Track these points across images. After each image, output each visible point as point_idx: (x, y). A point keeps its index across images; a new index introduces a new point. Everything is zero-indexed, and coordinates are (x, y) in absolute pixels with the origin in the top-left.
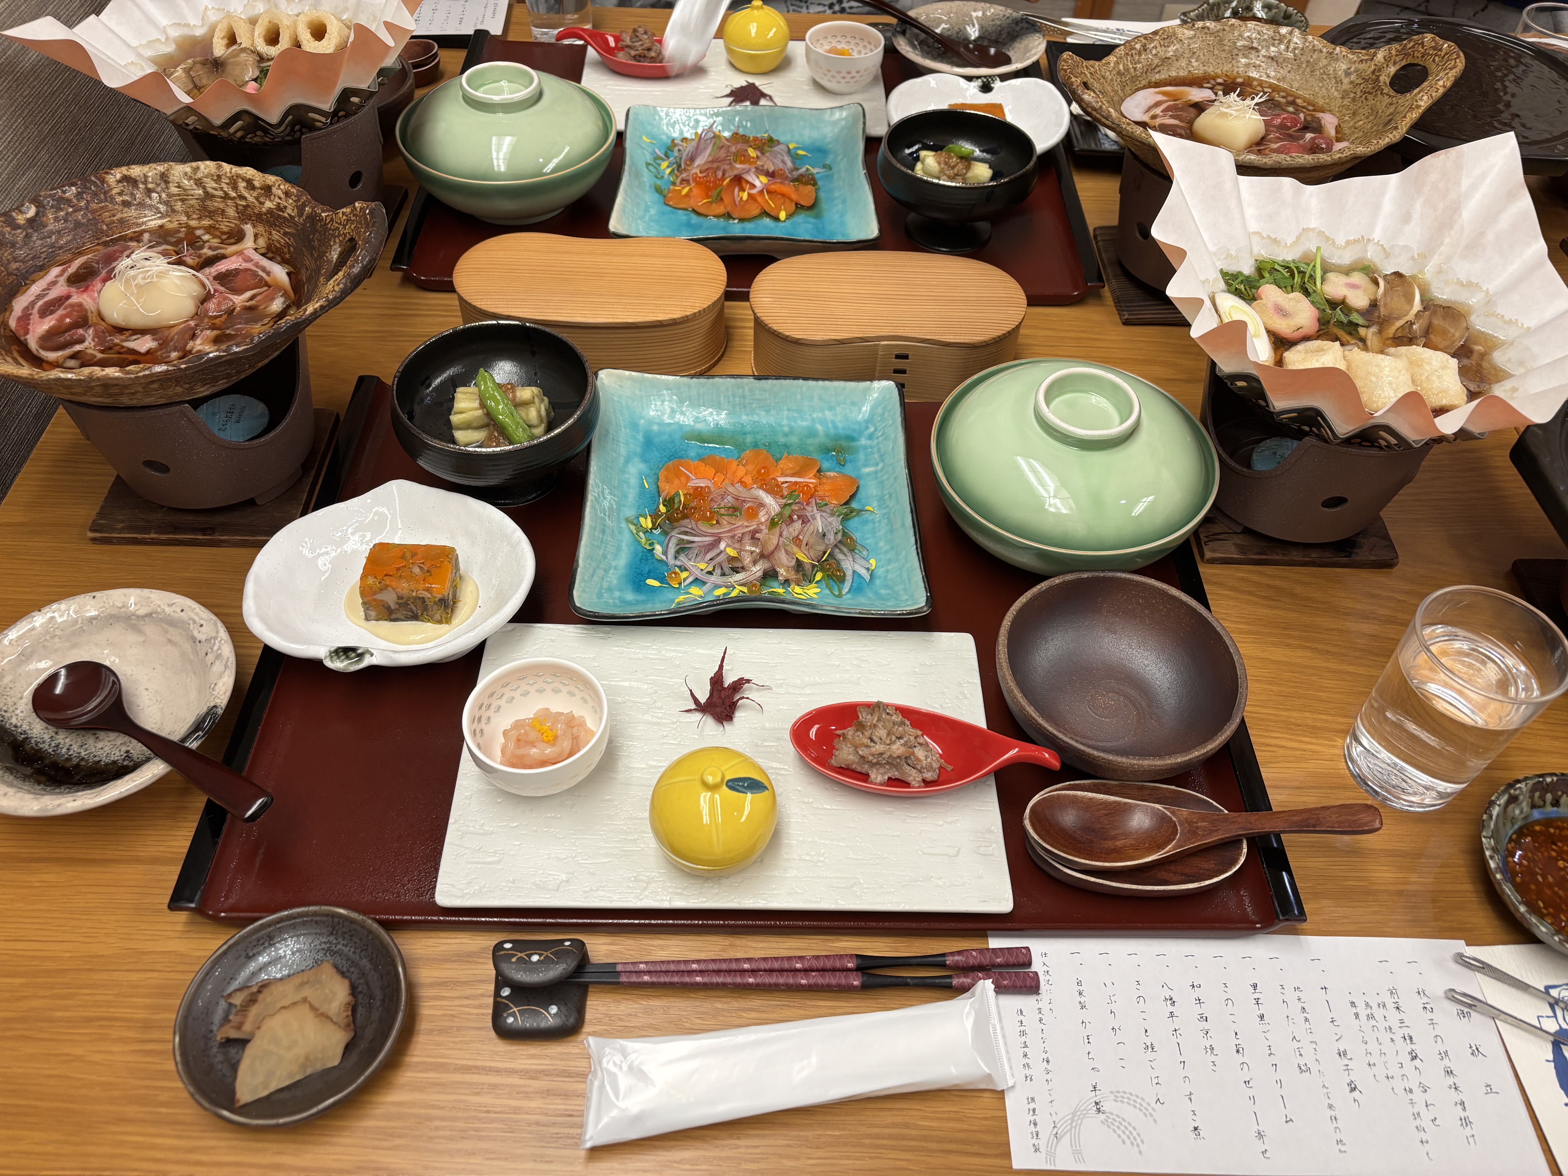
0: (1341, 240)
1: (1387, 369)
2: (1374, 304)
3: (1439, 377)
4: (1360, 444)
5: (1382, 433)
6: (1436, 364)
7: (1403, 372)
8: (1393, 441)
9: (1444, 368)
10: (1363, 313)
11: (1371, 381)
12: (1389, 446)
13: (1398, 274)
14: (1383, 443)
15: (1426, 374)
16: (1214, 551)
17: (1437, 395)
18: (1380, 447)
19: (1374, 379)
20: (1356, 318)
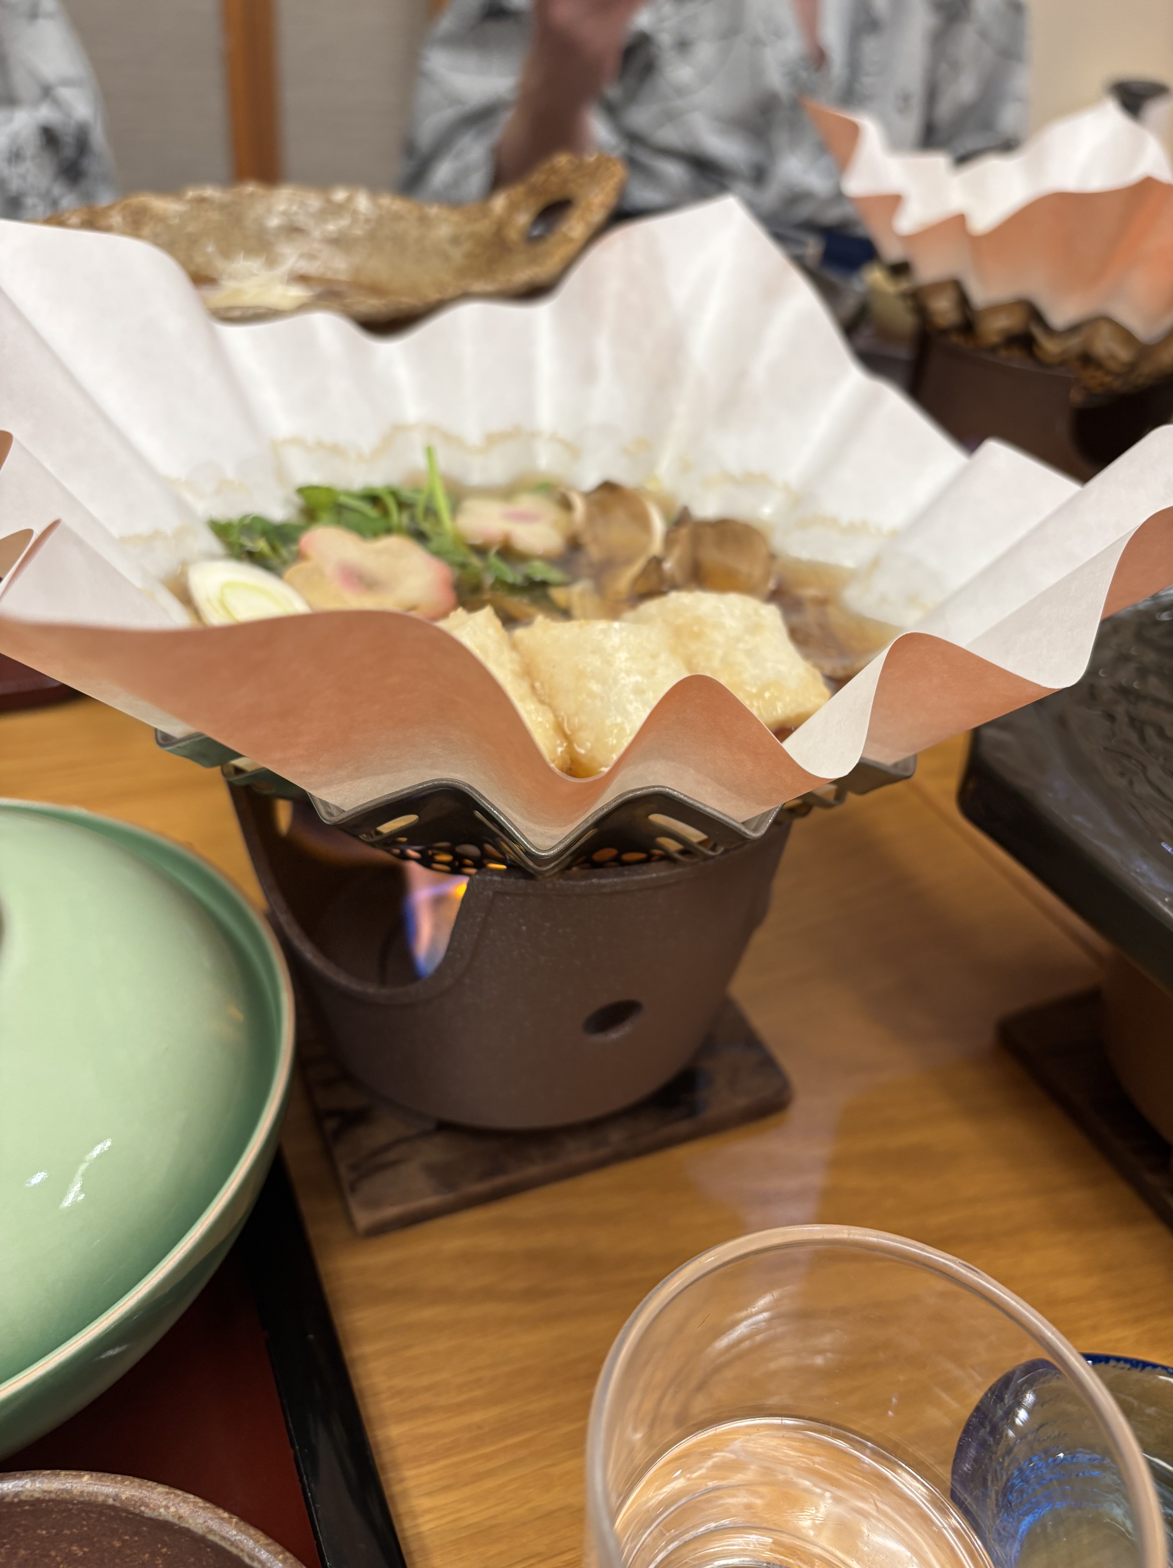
0: (473, 433)
1: (623, 655)
2: (574, 545)
3: (749, 653)
4: (618, 861)
5: (659, 819)
6: (732, 624)
7: (663, 657)
8: (694, 835)
9: (754, 629)
10: (552, 560)
11: (591, 694)
12: (688, 850)
13: (609, 488)
14: (672, 846)
15: (719, 652)
16: (373, 1204)
17: (760, 695)
18: (667, 857)
19: (595, 687)
20: (540, 571)
